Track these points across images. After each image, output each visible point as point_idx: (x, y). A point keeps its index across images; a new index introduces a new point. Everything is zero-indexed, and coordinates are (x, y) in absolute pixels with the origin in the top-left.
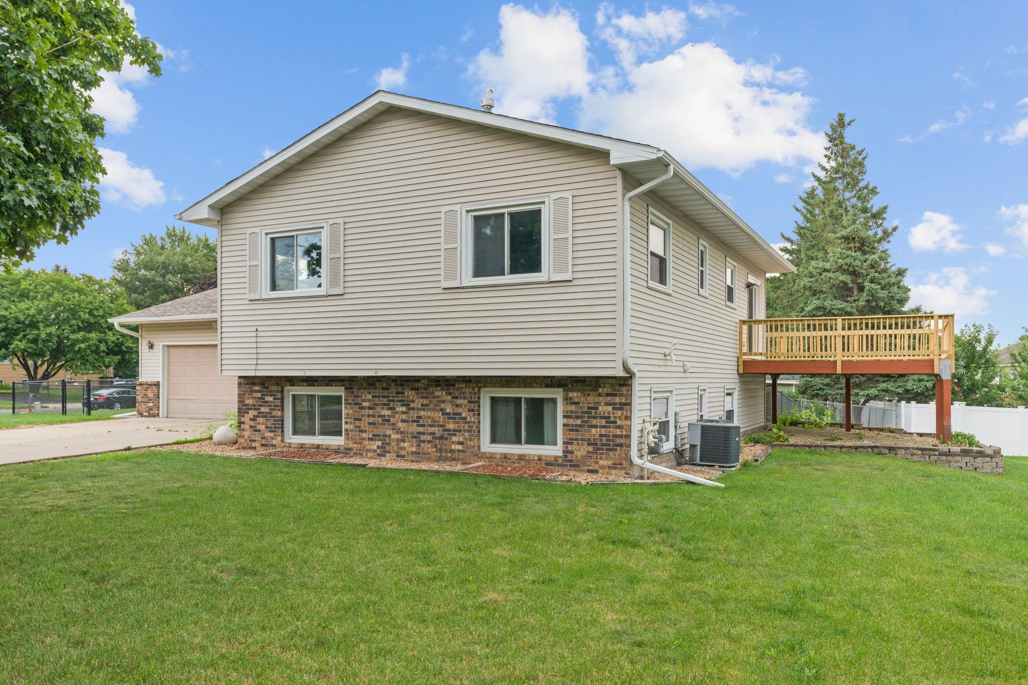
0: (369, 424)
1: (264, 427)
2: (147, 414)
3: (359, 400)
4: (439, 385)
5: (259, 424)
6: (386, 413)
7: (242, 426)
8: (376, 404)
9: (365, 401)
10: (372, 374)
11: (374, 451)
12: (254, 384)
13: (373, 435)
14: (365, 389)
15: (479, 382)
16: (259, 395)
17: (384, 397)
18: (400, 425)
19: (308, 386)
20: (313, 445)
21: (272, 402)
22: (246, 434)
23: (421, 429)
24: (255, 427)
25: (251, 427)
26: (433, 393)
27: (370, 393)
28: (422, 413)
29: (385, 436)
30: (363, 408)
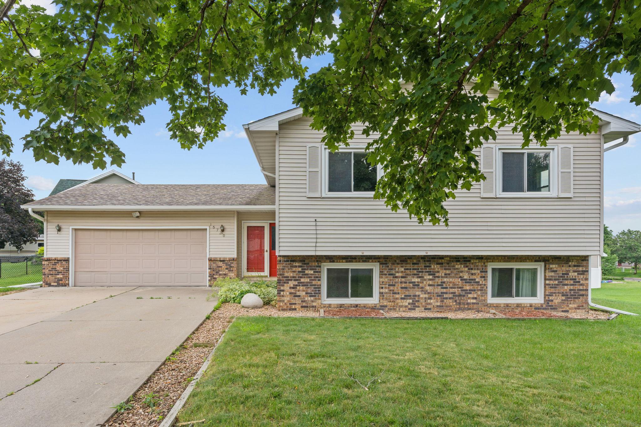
0: (402, 288)
1: (304, 293)
2: (56, 284)
3: (393, 272)
4: (459, 261)
5: (299, 291)
6: (416, 280)
7: (282, 293)
8: (408, 275)
9: (398, 272)
10: (424, 254)
11: (406, 307)
12: (293, 261)
13: (405, 296)
14: (398, 264)
15: (489, 259)
16: (300, 269)
17: (415, 269)
18: (428, 288)
19: (347, 262)
20: (351, 304)
21: (312, 274)
22: (286, 299)
23: (445, 290)
24: (295, 293)
25: (290, 293)
26: (454, 266)
27: (402, 267)
28: (445, 280)
29: (415, 296)
30: (396, 277)
